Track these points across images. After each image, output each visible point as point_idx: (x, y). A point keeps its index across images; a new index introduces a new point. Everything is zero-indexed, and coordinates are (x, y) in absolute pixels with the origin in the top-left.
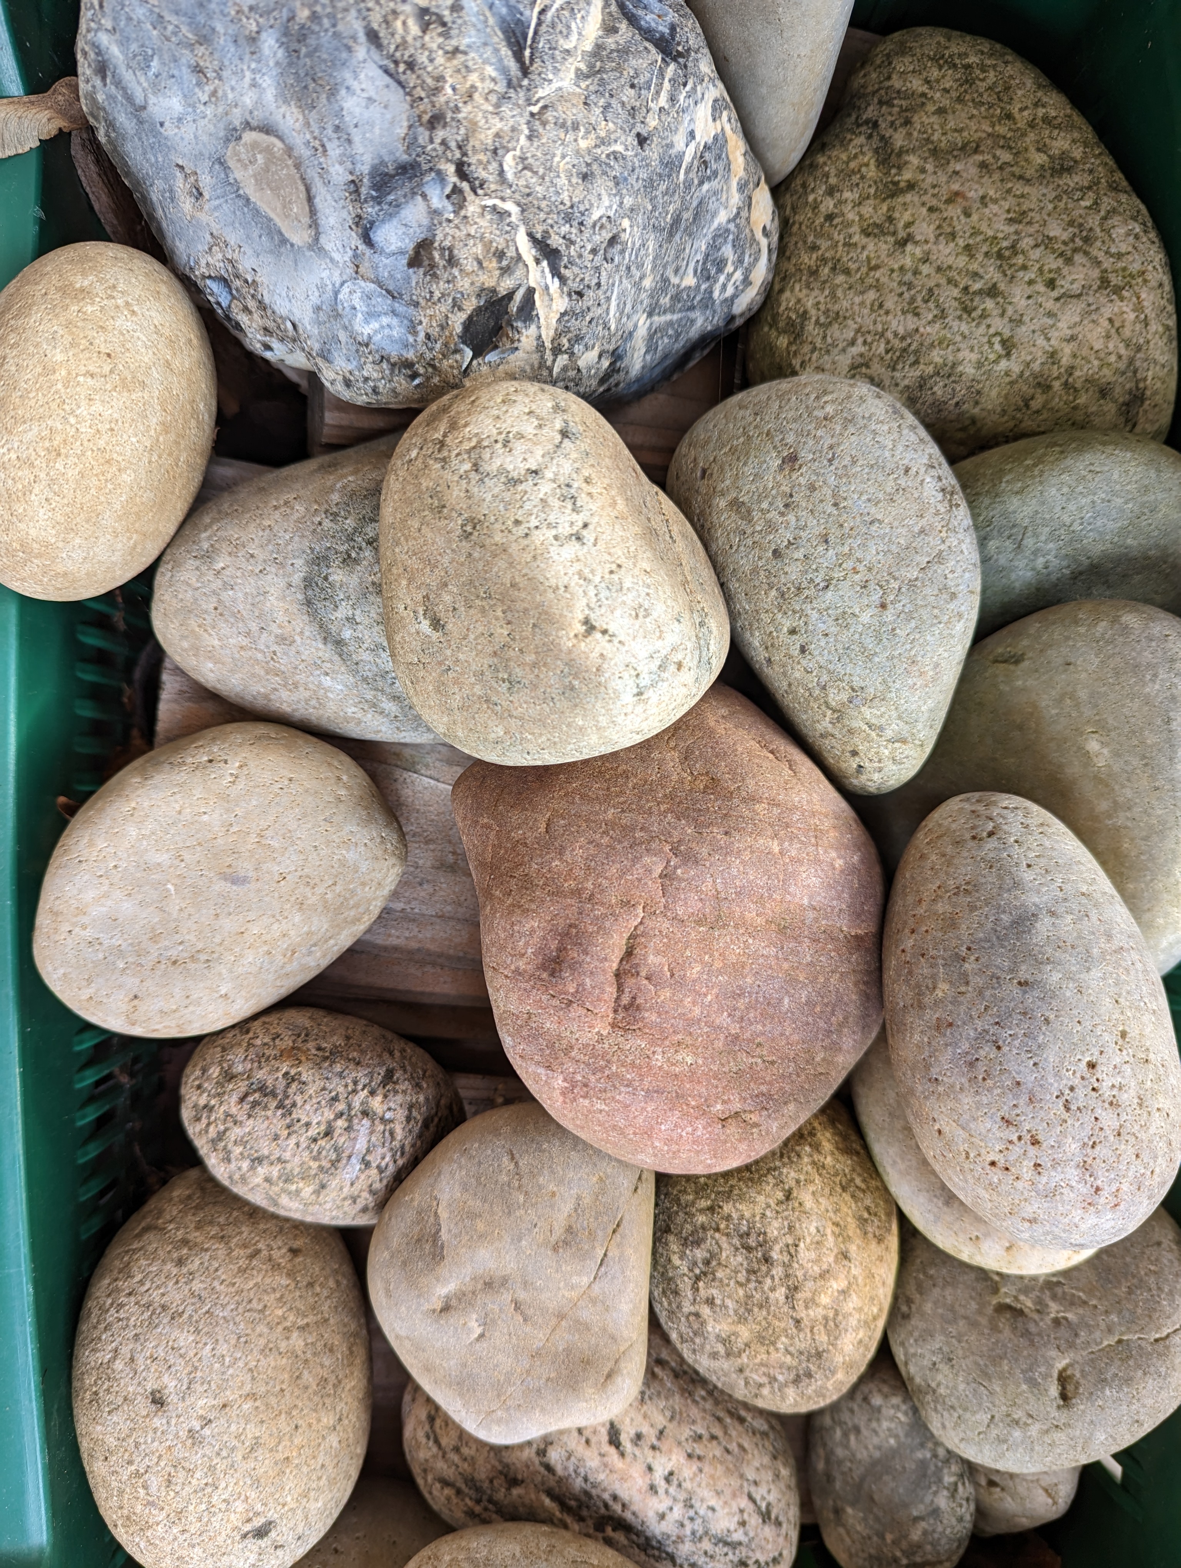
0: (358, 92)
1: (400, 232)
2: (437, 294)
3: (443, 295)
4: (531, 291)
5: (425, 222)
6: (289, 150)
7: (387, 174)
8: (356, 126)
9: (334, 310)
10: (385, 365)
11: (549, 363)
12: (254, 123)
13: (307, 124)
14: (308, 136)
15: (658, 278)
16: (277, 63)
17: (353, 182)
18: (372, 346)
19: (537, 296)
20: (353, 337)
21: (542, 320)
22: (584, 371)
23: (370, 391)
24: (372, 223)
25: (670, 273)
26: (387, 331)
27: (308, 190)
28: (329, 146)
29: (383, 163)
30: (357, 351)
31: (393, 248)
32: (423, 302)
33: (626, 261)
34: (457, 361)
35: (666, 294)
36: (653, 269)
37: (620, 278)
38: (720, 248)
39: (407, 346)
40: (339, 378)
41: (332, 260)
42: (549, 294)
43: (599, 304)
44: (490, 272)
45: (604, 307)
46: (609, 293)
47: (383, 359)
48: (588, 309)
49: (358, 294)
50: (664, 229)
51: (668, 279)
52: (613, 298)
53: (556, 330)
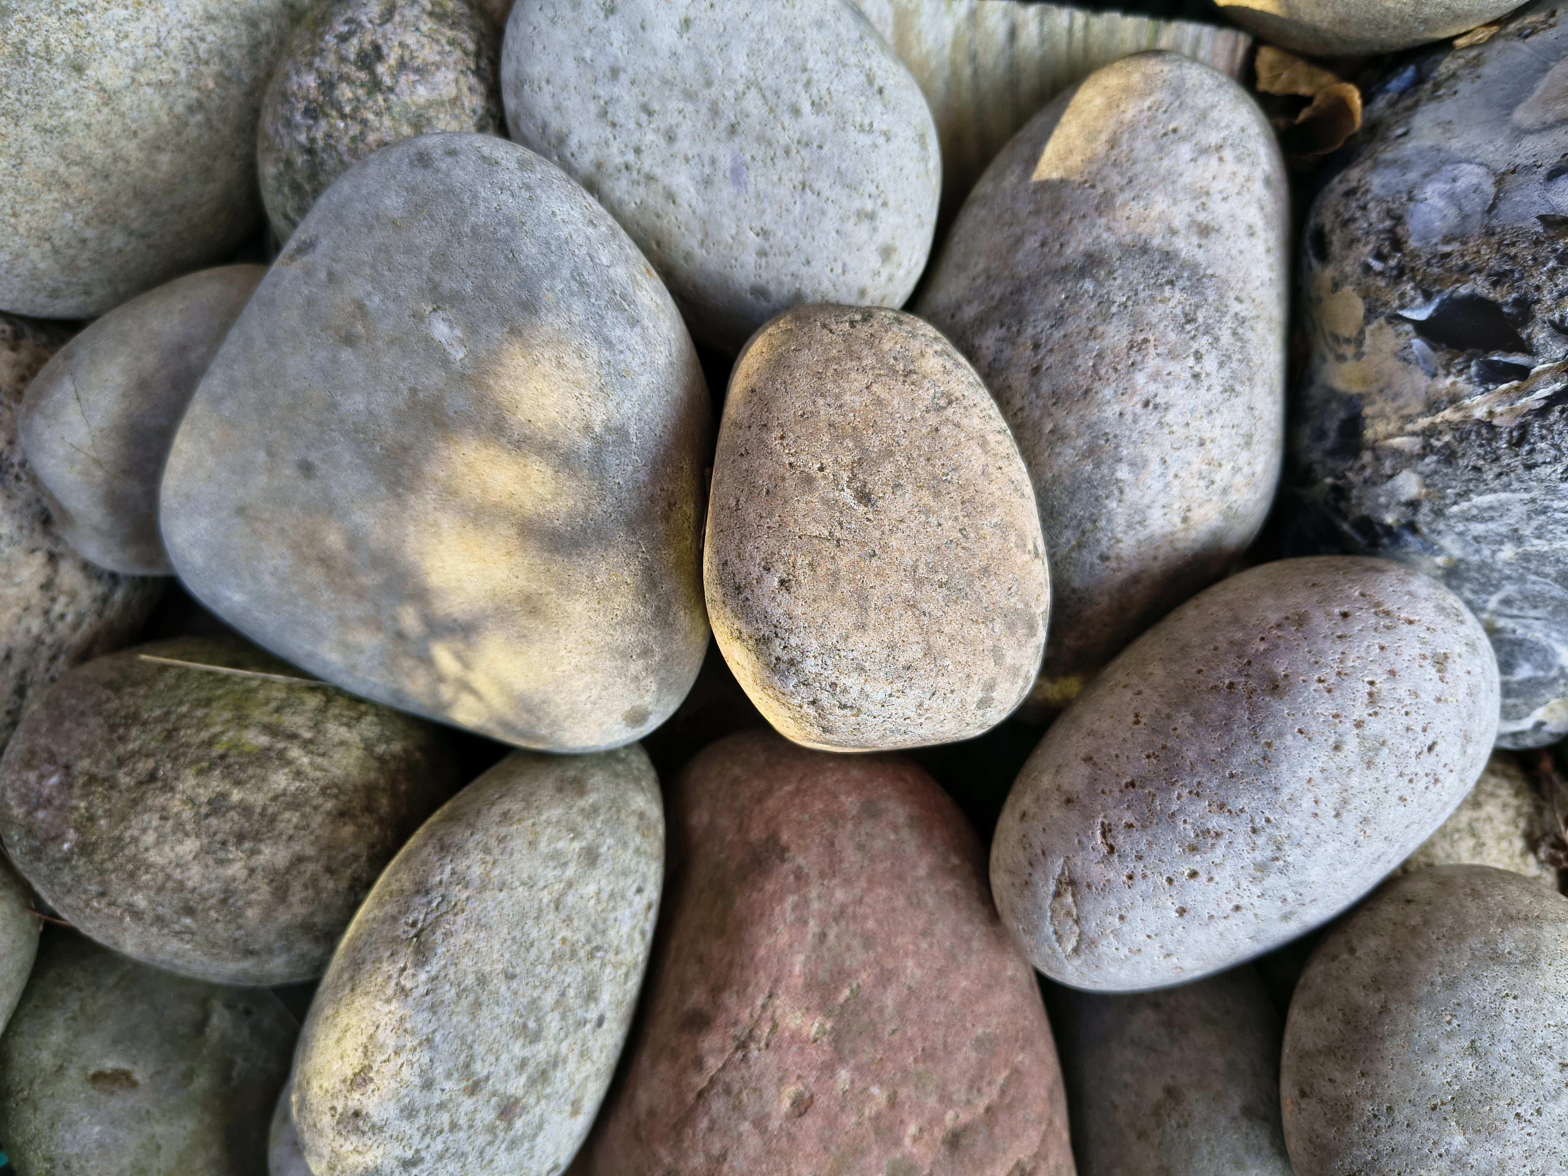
2: (1513, 251)
3: (1513, 258)
4: (1522, 373)
9: (1444, 164)
10: (1388, 223)
11: (1410, 427)
15: (1507, 572)
18: (1411, 205)
19: (1515, 383)
20: (1416, 185)
21: (1479, 398)
22: (1389, 485)
23: (1347, 216)
25: (1509, 589)
26: (1436, 215)
30: (1399, 192)
32: (1495, 239)
33: (1556, 504)
34: (1413, 300)
35: (1475, 592)
36: (1526, 557)
37: (1533, 501)
38: (1527, 660)
39: (1425, 238)
40: (1354, 184)
41: (1510, 149)
42: (1520, 398)
43: (1499, 475)
44: (1558, 306)
45: (1496, 484)
46: (1516, 485)
47: (1398, 220)
48: (1497, 459)
49: (1475, 180)
51: (1498, 590)
52: (1504, 496)
53: (1463, 422)
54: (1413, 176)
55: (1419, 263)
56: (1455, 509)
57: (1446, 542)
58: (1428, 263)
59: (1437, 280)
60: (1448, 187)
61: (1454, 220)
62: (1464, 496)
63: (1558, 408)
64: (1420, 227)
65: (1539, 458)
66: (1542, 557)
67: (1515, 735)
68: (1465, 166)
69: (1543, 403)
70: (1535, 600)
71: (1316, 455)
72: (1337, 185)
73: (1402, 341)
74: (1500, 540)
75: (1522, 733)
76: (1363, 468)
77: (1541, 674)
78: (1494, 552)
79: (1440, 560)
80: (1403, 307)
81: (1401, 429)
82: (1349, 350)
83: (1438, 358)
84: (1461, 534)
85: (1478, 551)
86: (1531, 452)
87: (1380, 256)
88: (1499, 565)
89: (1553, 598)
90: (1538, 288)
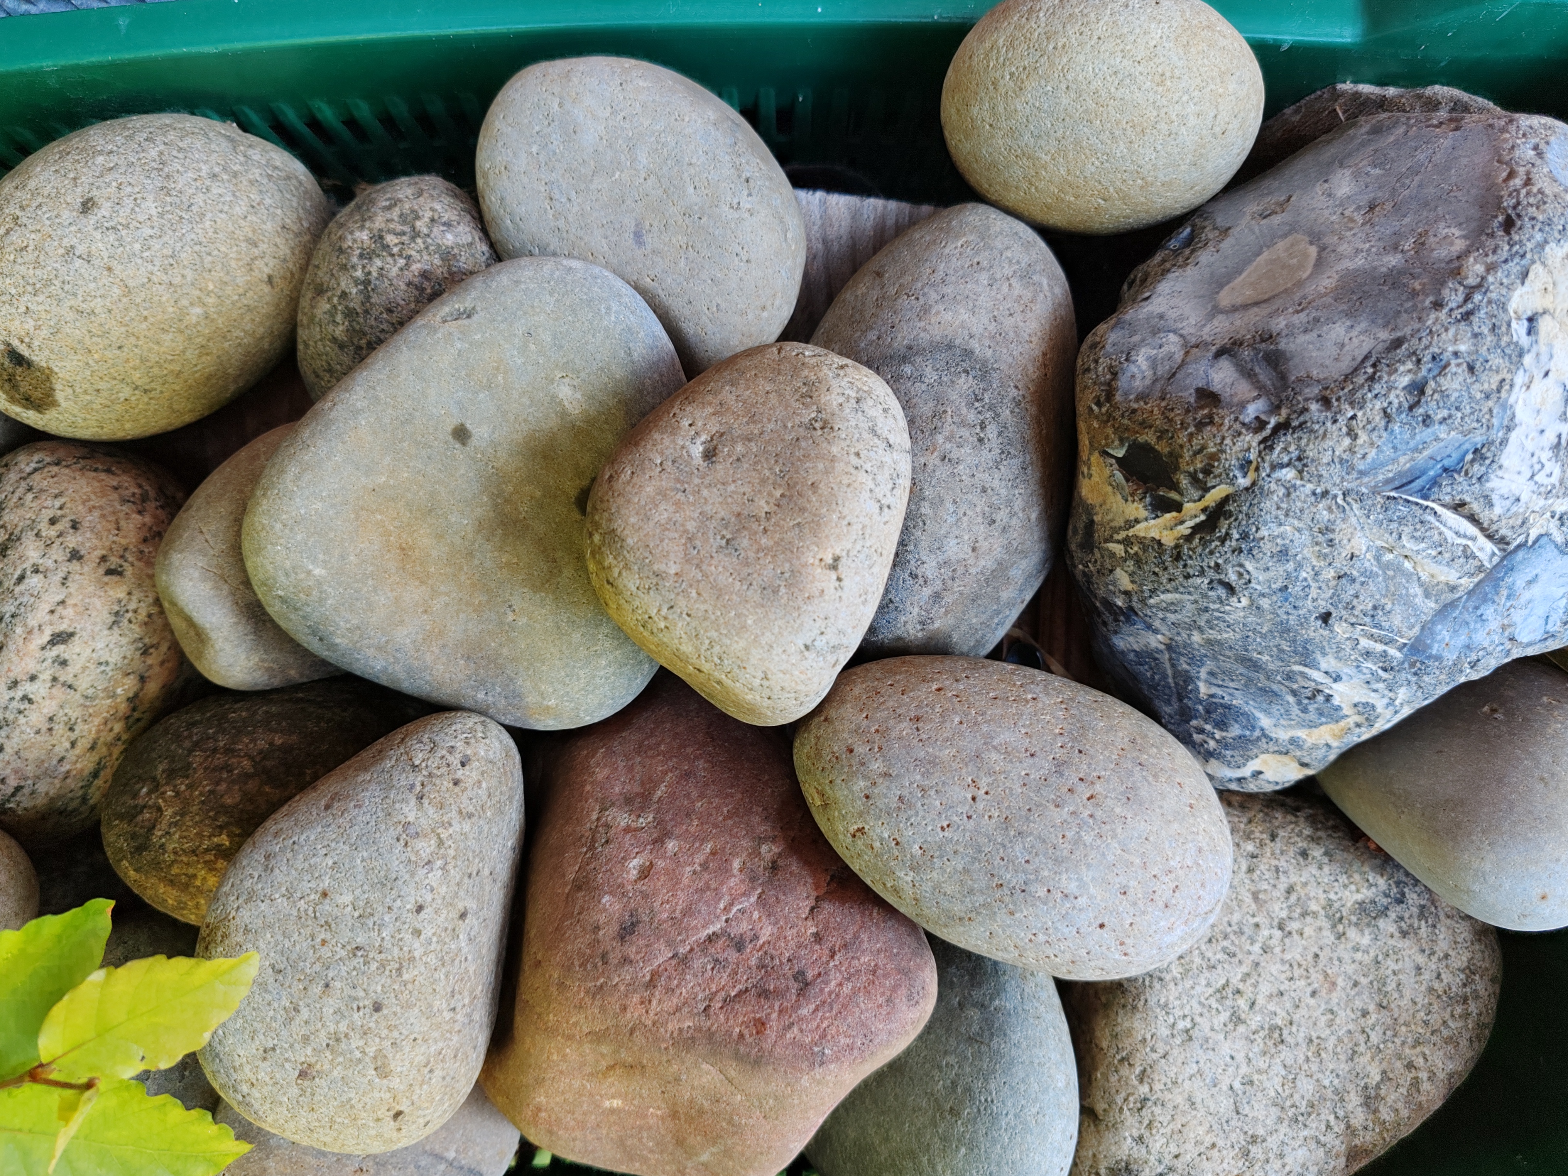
0: (1349, 336)
1: (1227, 380)
2: (1172, 415)
3: (1171, 420)
4: (1178, 507)
5: (1235, 400)
6: (1300, 284)
7: (1277, 365)
8: (1319, 336)
9: (1159, 331)
10: (1109, 377)
11: (1116, 537)
12: (1324, 254)
13: (1321, 296)
14: (1310, 298)
15: (1203, 651)
16: (1375, 268)
17: (1271, 337)
18: (1126, 364)
19: (1174, 514)
20: (1135, 347)
21: (1152, 522)
22: (1112, 578)
23: (1087, 366)
24: (1234, 356)
25: (1209, 665)
26: (1139, 376)
27: (1265, 301)
28: (1302, 315)
29: (1288, 360)
30: (1122, 352)
31: (1214, 375)
32: (1163, 404)
33: (1212, 606)
34: (1113, 442)
35: (1189, 664)
36: (1209, 642)
37: (1196, 602)
38: (1236, 721)
39: (1126, 394)
40: (1098, 339)
41: (1204, 325)
42: (1176, 525)
43: (1170, 580)
44: (1192, 462)
45: (1169, 587)
46: (1181, 589)
47: (1115, 375)
48: (1165, 569)
49: (1173, 349)
50: (1246, 650)
51: (1203, 664)
52: (1177, 596)
53: (1145, 538)
54: (1136, 338)
55: (1117, 414)
56: (1152, 601)
57: (1157, 624)
58: (1123, 416)
59: (1127, 429)
60: (1155, 352)
61: (1148, 382)
62: (1153, 592)
63: (1198, 536)
64: (1125, 385)
65: (1191, 572)
66: (1219, 642)
67: (1239, 780)
68: (1171, 335)
69: (1188, 531)
70: (1229, 674)
71: (1073, 547)
72: (1090, 339)
73: (1107, 472)
74: (1189, 628)
75: (1244, 778)
76: (1096, 561)
77: (1248, 733)
78: (1189, 636)
79: (1159, 637)
80: (1107, 445)
81: (1112, 537)
82: (1085, 470)
83: (1128, 487)
84: (1163, 619)
85: (1178, 634)
86: (1185, 566)
87: (1099, 404)
88: (1196, 646)
89: (1241, 674)
90: (1181, 446)
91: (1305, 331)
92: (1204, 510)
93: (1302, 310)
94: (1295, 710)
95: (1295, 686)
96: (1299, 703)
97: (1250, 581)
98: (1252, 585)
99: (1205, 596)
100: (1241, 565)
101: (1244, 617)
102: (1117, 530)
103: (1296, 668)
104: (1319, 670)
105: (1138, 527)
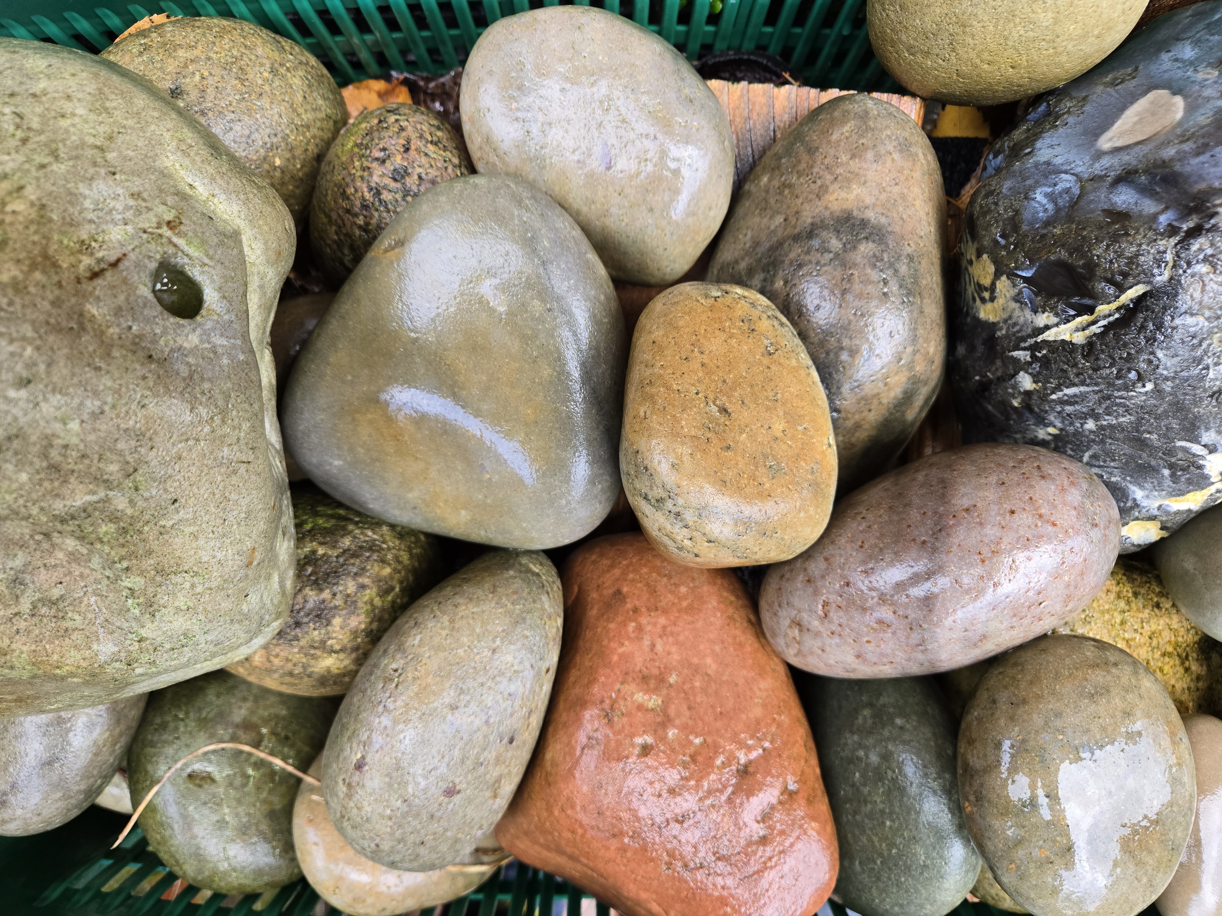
1: (1131, 201)
2: (1084, 233)
3: (1084, 238)
4: (1090, 310)
5: (1145, 214)
7: (1176, 183)
8: (1212, 156)
9: (1050, 174)
10: (1010, 214)
11: (1023, 345)
15: (1093, 437)
17: (1164, 163)
18: (1026, 202)
19: (1086, 317)
20: (1031, 188)
21: (1063, 327)
22: (1013, 381)
23: (986, 209)
24: (1131, 182)
26: (1041, 209)
29: (1186, 178)
30: (1019, 193)
31: (1116, 199)
33: (1116, 394)
36: (1102, 428)
41: (1093, 164)
42: (1088, 326)
43: (1078, 375)
45: (1076, 380)
46: (1088, 381)
49: (1068, 185)
50: (1137, 431)
51: (1088, 449)
52: (1083, 389)
53: (1055, 341)
54: (1028, 182)
56: (1054, 397)
57: (1052, 418)
59: (1038, 251)
60: (1051, 189)
61: (1051, 212)
62: (1058, 388)
64: (1030, 217)
65: (1101, 364)
66: (1112, 427)
68: (1063, 176)
69: (1102, 329)
70: (1113, 456)
73: (1017, 290)
74: (1084, 417)
76: (997, 369)
77: (1122, 504)
79: (1050, 430)
80: (1017, 268)
81: (1017, 345)
82: (987, 295)
83: (1038, 301)
84: (1059, 413)
86: (1096, 360)
87: (1004, 236)
89: (1124, 454)
90: (1098, 257)
91: (1198, 154)
92: (1118, 309)
93: (1188, 140)
94: (1168, 482)
95: (1173, 460)
96: (1173, 475)
97: (1157, 367)
98: (1160, 371)
99: (1110, 385)
100: (1153, 353)
101: (1145, 401)
102: (1024, 339)
103: (1180, 444)
104: (1199, 443)
105: (1047, 333)
